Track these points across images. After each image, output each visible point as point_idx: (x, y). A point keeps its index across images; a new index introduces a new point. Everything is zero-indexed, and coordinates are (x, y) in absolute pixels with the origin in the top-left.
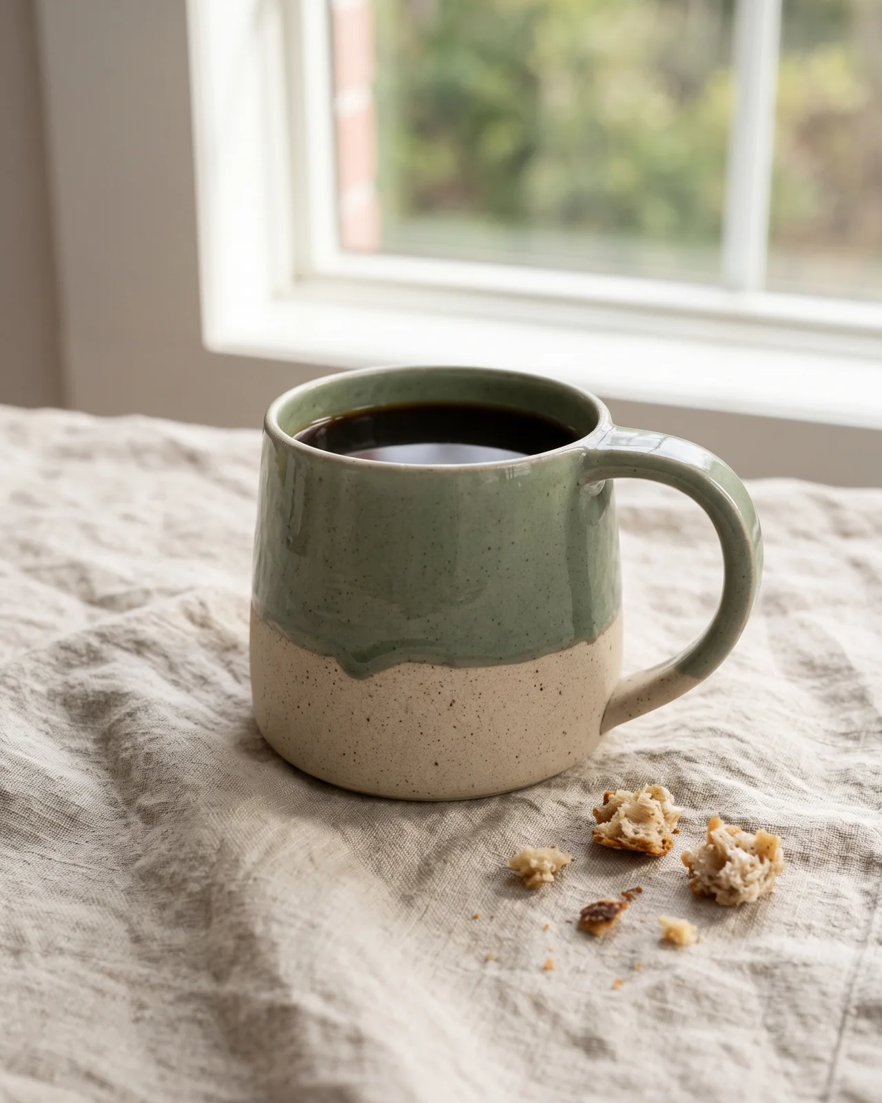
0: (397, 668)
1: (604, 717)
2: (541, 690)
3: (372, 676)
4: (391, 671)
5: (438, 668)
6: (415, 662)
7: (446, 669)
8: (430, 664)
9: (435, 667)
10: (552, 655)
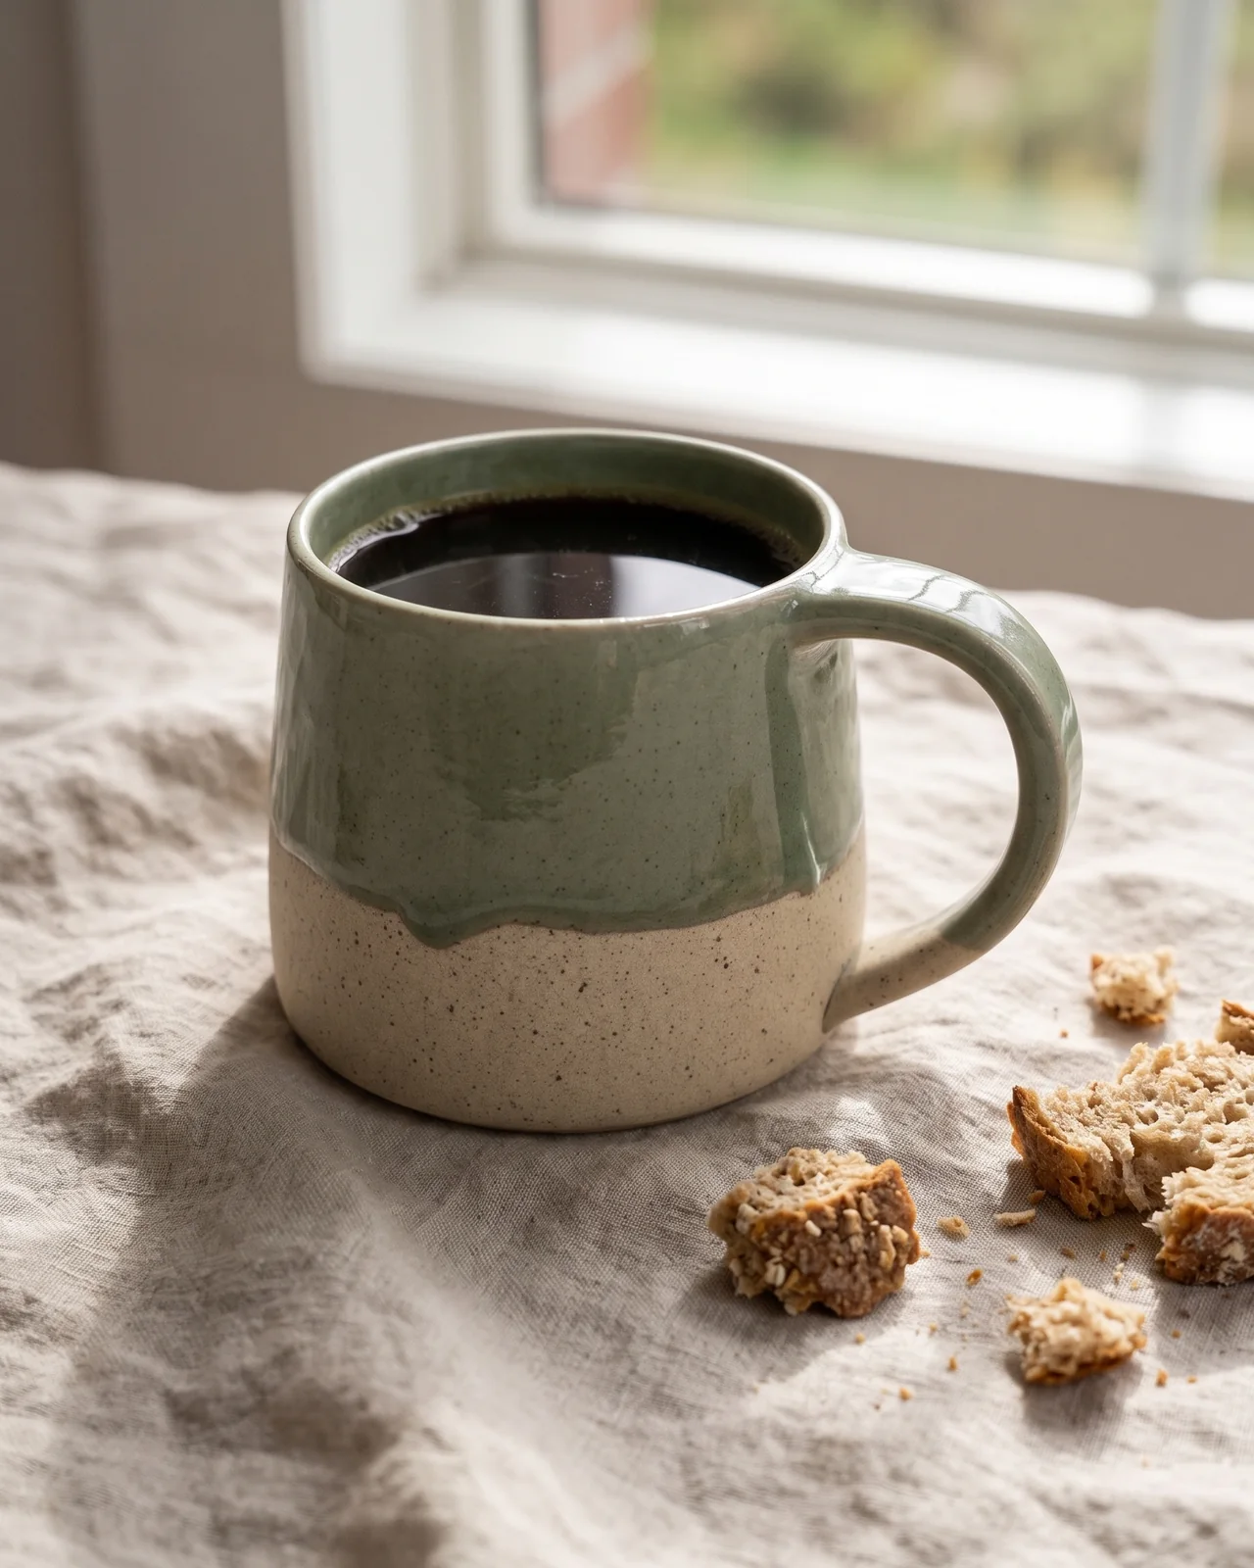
0: (496, 932)
1: (828, 1006)
2: (726, 966)
3: (458, 943)
4: (484, 937)
5: (560, 934)
6: (525, 924)
7: (572, 935)
8: (548, 927)
9: (554, 931)
10: (744, 913)
